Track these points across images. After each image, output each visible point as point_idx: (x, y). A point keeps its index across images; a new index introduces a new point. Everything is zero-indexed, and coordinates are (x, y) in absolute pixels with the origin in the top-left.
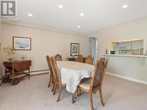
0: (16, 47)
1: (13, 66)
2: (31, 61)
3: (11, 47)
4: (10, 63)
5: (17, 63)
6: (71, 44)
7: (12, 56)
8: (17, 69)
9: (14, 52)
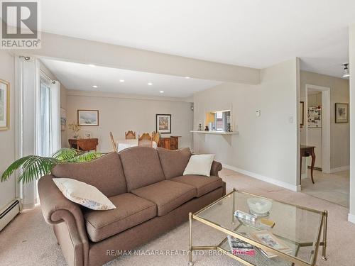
0: (82, 122)
1: (78, 143)
2: (97, 139)
3: (76, 123)
4: (76, 141)
5: (82, 140)
6: (157, 115)
7: (77, 133)
8: (82, 147)
9: (79, 127)
